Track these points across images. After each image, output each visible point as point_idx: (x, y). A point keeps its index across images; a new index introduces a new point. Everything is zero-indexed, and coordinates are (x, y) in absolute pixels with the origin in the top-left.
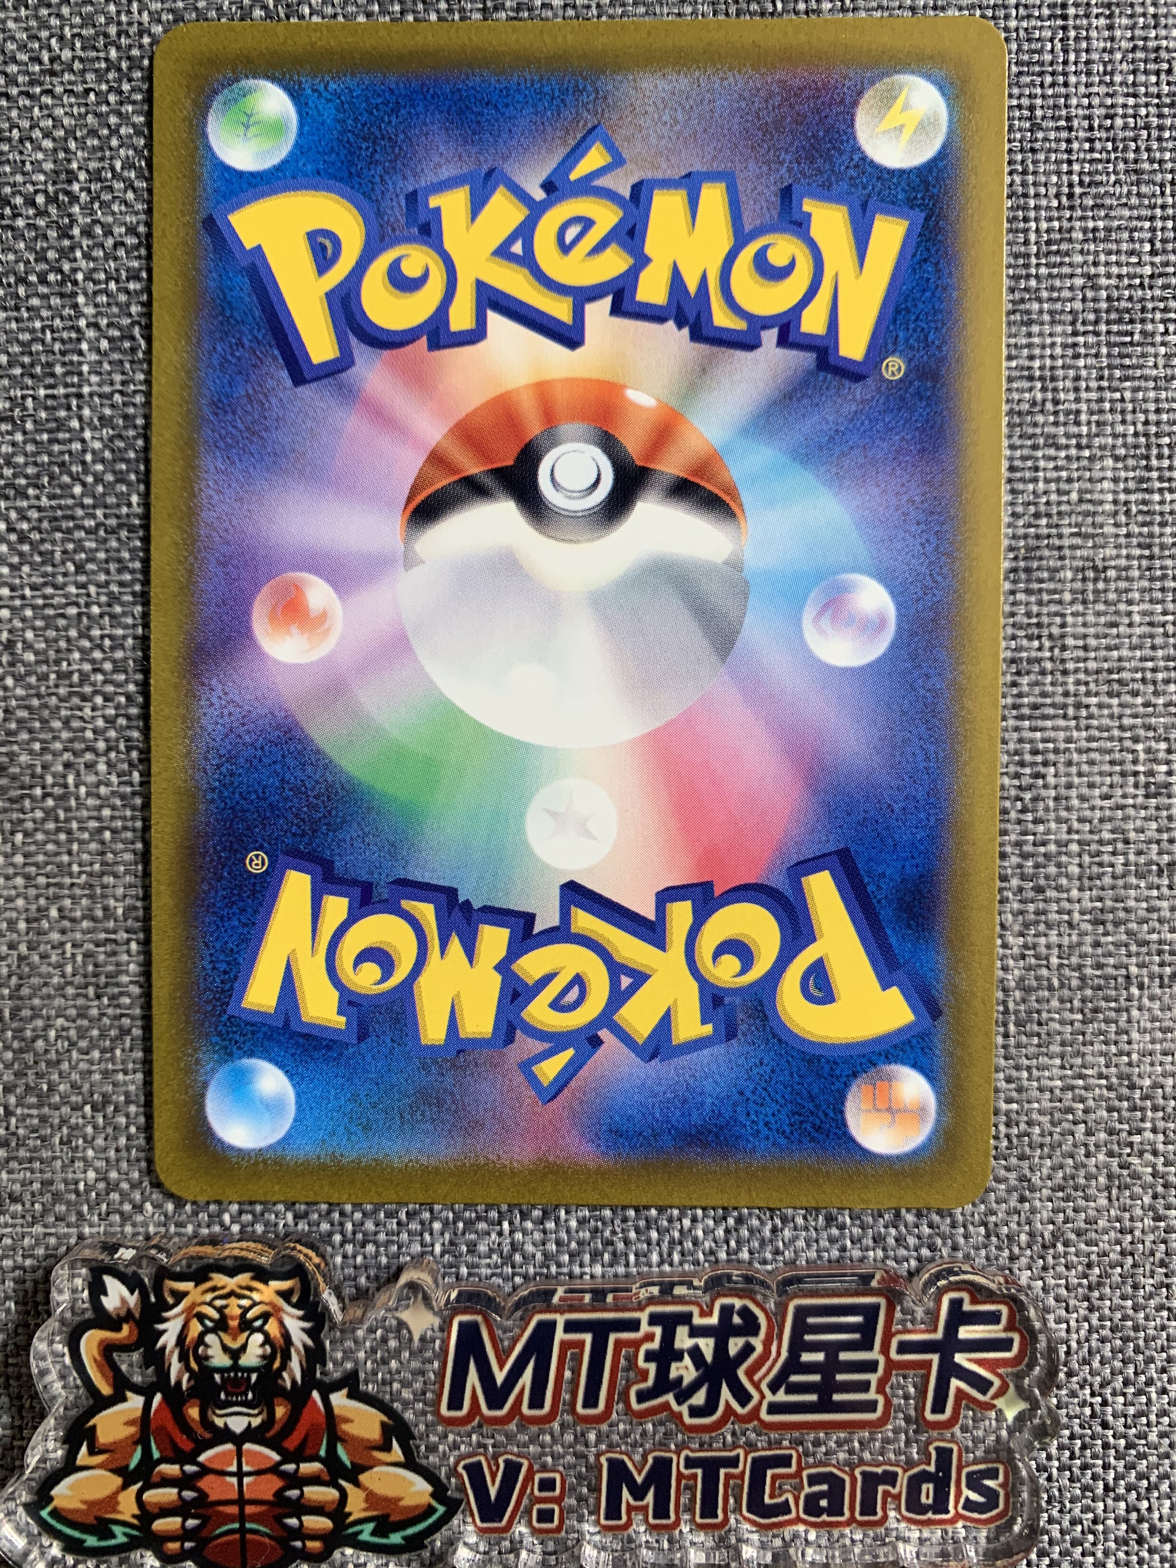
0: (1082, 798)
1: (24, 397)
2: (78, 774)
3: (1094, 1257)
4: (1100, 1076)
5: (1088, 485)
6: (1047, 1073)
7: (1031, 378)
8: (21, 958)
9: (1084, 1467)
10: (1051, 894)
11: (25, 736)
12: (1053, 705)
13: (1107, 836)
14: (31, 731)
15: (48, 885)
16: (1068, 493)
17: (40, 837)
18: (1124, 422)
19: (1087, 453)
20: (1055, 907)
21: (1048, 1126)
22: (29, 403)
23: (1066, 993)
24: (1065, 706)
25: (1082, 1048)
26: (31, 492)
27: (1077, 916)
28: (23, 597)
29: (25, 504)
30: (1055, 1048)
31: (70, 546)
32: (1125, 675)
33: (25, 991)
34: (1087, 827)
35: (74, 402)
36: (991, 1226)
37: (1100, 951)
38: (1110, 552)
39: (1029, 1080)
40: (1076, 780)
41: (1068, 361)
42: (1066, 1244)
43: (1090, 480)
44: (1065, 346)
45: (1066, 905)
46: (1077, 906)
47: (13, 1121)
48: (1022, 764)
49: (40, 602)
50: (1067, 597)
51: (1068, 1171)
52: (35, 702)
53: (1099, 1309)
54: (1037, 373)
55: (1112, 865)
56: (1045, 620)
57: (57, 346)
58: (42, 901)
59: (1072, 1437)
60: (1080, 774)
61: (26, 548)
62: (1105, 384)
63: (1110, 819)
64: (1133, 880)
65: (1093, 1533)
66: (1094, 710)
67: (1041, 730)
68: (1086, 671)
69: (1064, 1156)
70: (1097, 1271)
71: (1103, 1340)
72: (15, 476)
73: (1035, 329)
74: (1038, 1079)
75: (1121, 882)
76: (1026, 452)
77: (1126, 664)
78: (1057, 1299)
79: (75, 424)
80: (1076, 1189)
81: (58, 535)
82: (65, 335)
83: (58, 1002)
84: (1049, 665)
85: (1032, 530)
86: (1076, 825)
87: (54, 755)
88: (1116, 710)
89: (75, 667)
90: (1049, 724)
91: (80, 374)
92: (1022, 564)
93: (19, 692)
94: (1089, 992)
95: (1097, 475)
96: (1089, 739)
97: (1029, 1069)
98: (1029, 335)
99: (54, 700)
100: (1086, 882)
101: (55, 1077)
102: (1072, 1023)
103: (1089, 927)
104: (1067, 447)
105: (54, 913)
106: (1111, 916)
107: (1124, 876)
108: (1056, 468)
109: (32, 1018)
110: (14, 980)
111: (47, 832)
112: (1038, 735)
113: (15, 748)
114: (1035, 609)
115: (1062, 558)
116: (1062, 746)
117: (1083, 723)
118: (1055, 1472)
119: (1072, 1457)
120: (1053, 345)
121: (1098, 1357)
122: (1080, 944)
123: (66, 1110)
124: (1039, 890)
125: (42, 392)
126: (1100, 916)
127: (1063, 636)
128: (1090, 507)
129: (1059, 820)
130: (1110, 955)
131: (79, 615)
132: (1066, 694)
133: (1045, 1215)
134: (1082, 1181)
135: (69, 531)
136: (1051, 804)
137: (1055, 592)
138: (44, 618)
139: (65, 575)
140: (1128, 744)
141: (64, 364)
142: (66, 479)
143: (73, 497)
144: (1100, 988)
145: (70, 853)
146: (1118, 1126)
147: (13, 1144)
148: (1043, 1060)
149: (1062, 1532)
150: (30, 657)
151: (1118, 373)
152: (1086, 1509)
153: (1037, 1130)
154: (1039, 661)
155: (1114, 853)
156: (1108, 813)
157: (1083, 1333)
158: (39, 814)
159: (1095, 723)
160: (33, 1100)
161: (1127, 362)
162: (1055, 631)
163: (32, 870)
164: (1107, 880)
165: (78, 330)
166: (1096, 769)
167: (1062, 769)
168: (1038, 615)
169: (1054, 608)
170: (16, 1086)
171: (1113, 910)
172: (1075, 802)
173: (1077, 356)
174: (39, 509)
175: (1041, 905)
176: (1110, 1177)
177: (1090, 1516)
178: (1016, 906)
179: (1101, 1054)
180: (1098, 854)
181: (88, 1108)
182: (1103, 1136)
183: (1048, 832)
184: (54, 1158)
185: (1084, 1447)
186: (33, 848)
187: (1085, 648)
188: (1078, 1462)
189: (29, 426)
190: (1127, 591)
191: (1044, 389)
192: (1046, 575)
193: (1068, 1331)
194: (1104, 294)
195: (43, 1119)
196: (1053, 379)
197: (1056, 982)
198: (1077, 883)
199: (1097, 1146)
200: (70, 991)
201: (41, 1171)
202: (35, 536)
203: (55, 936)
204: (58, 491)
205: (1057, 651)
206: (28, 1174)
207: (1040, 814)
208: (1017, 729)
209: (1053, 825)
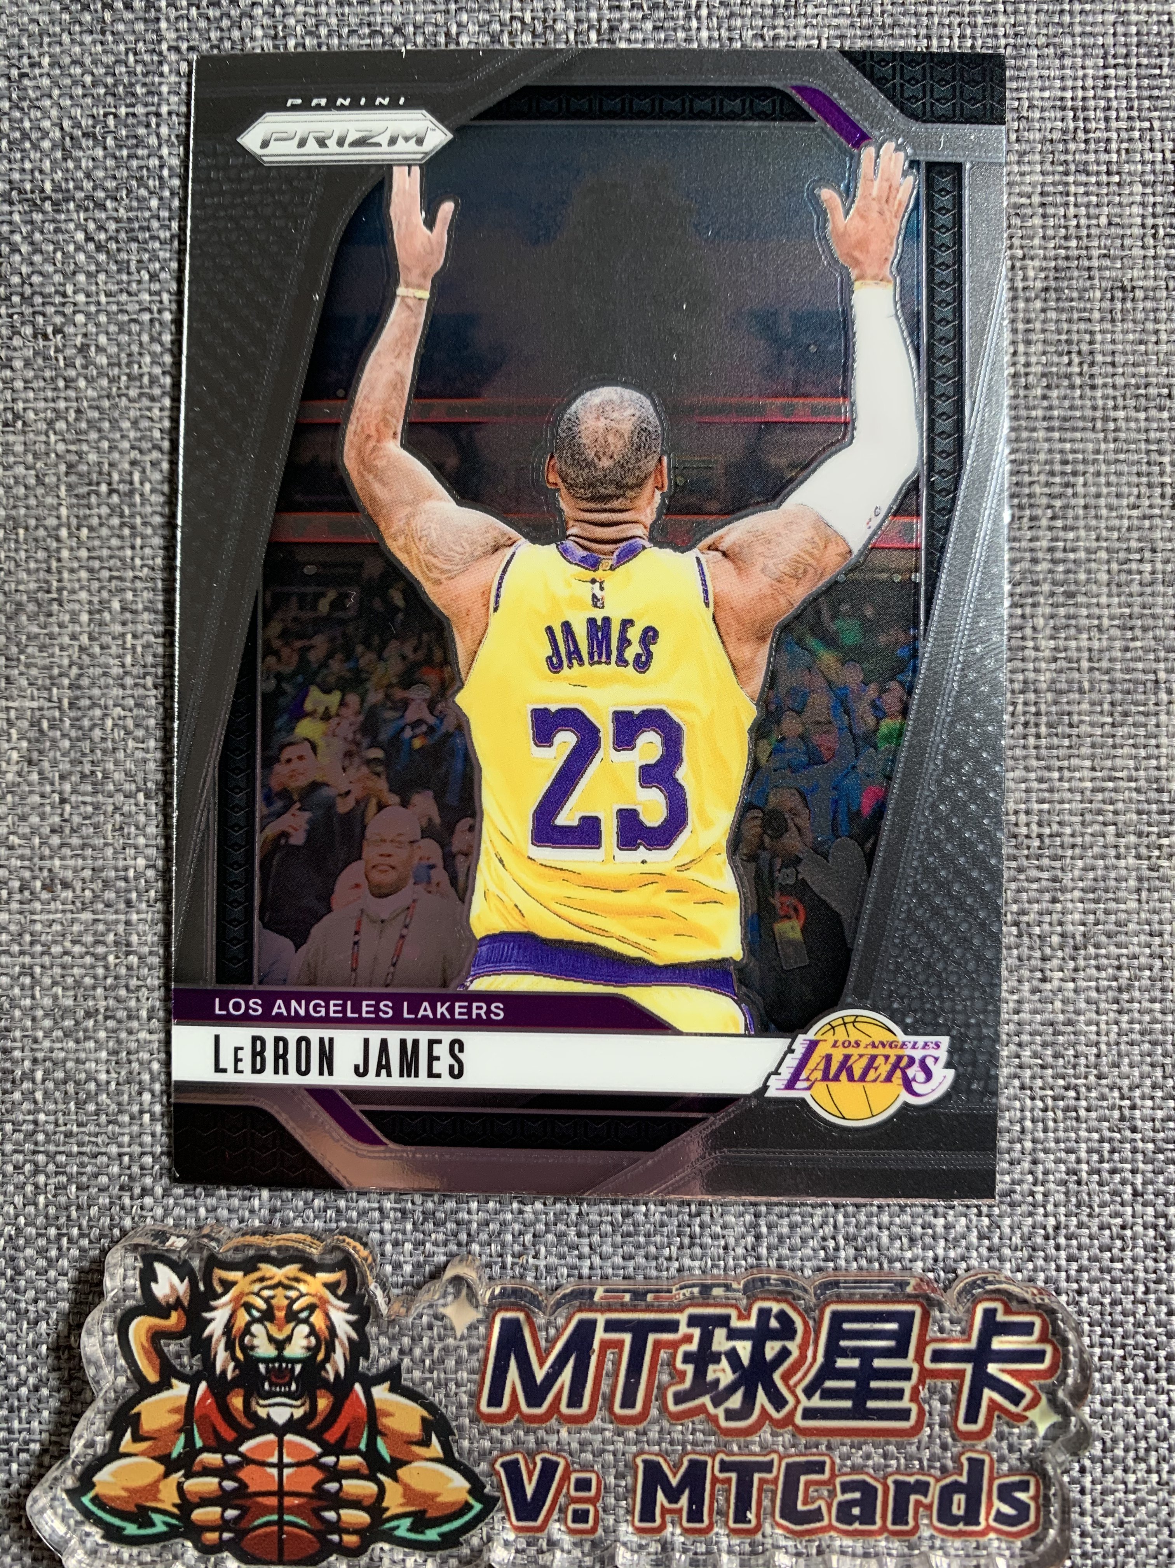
0: (1110, 508)
1: (106, 115)
2: (143, 471)
3: (1124, 960)
4: (1130, 779)
5: (1117, 210)
6: (1077, 775)
7: (1063, 109)
8: (82, 649)
9: (1113, 1172)
10: (1081, 599)
11: (93, 435)
12: (1083, 418)
13: (1134, 544)
14: (100, 430)
15: (111, 578)
16: (1098, 217)
17: (105, 532)
18: (1152, 150)
19: (1116, 179)
20: (1084, 612)
21: (1078, 828)
22: (111, 121)
23: (1095, 696)
24: (1094, 419)
25: (1113, 752)
26: (109, 204)
27: (1106, 622)
28: (98, 303)
29: (103, 215)
30: (1085, 751)
31: (146, 256)
32: (1153, 391)
33: (85, 682)
34: (1116, 535)
35: (153, 121)
36: (1023, 926)
37: (1129, 655)
38: (1136, 273)
39: (1061, 779)
40: (1105, 490)
41: (1100, 92)
42: (1097, 946)
43: (1120, 204)
44: (1094, 78)
45: (1096, 611)
46: (1106, 612)
47: (68, 807)
48: (1052, 473)
49: (114, 308)
50: (1096, 315)
51: (1099, 872)
52: (106, 404)
53: (1130, 1011)
54: (1070, 104)
55: (1140, 573)
56: (1075, 337)
57: (139, 69)
58: (105, 594)
59: (1101, 1140)
60: (1108, 484)
61: (102, 257)
62: (1135, 113)
63: (1139, 529)
64: (1161, 589)
65: (1122, 1239)
66: (1122, 424)
67: (1072, 441)
68: (1114, 387)
69: (1095, 857)
70: (1126, 973)
71: (1132, 1044)
72: (94, 189)
73: (1068, 62)
74: (1070, 780)
75: (1148, 590)
76: (1057, 178)
77: (1154, 380)
78: (1088, 1002)
79: (153, 141)
80: (1106, 891)
81: (134, 246)
82: (147, 58)
83: (117, 692)
84: (1078, 381)
85: (1062, 252)
86: (1104, 533)
87: (121, 453)
88: (1143, 424)
89: (145, 370)
90: (1078, 435)
91: (160, 94)
92: (1053, 284)
93: (91, 393)
94: (1118, 696)
95: (1125, 200)
96: (1117, 451)
97: (1060, 769)
98: (1063, 67)
99: (124, 402)
100: (1114, 589)
101: (110, 766)
102: (1102, 725)
103: (1117, 632)
104: (1098, 173)
105: (116, 605)
106: (1139, 623)
107: (1152, 584)
108: (1087, 194)
109: (90, 708)
110: (75, 671)
111: (110, 528)
112: (1068, 446)
113: (85, 447)
114: (1065, 326)
115: (1090, 278)
116: (1091, 457)
117: (1111, 436)
118: (1084, 1175)
119: (1101, 1161)
120: (1085, 77)
121: (1126, 1060)
122: (1110, 649)
123: (120, 798)
124: (1071, 595)
125: (123, 111)
126: (1130, 624)
127: (1091, 353)
128: (1120, 232)
129: (1088, 528)
130: (1140, 659)
131: (152, 321)
132: (1094, 408)
133: (1077, 917)
134: (1113, 883)
135: (146, 242)
136: (1081, 512)
137: (1085, 310)
138: (118, 324)
139: (139, 282)
140: (1155, 457)
141: (144, 85)
142: (143, 192)
143: (149, 209)
144: (1128, 692)
145: (133, 547)
146: (1147, 829)
147: (67, 831)
148: (1075, 762)
149: (1091, 1237)
150: (103, 360)
151: (1147, 104)
152: (1117, 1215)
153: (1068, 830)
154: (1068, 376)
155: (1141, 561)
156: (1136, 522)
157: (1113, 1037)
158: (104, 510)
159: (1122, 435)
160: (89, 788)
161: (1156, 93)
162: (1085, 348)
163: (96, 564)
164: (1135, 588)
165: (160, 54)
166: (1124, 479)
167: (1090, 479)
168: (1068, 332)
169: (1083, 326)
170: (71, 773)
171: (1142, 616)
172: (1104, 512)
173: (1106, 88)
174: (117, 220)
175: (1072, 610)
176: (1140, 879)
177: (1119, 1221)
178: (1048, 610)
179: (1131, 757)
180: (1128, 561)
181: (141, 796)
182: (1133, 839)
183: (1077, 539)
184: (106, 844)
185: (1113, 1151)
186: (97, 543)
187: (1113, 364)
188: (1106, 1166)
189: (110, 142)
190: (1155, 310)
191: (1075, 118)
192: (1075, 295)
193: (1098, 1034)
194: (1133, 29)
195: (97, 807)
196: (1084, 109)
197: (1086, 685)
198: (1105, 590)
199: (1127, 847)
200: (129, 681)
201: (94, 859)
202: (113, 246)
203: (118, 628)
204: (135, 204)
205: (1085, 367)
206: (80, 862)
207: (1070, 522)
208: (1048, 440)
209: (1082, 533)
